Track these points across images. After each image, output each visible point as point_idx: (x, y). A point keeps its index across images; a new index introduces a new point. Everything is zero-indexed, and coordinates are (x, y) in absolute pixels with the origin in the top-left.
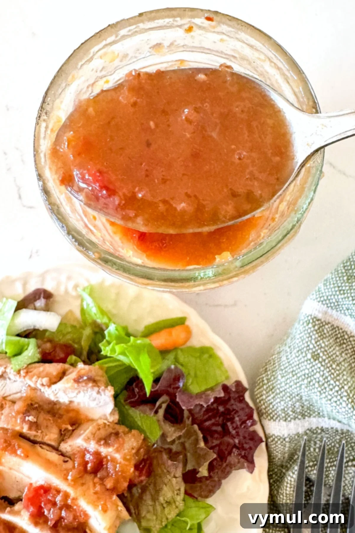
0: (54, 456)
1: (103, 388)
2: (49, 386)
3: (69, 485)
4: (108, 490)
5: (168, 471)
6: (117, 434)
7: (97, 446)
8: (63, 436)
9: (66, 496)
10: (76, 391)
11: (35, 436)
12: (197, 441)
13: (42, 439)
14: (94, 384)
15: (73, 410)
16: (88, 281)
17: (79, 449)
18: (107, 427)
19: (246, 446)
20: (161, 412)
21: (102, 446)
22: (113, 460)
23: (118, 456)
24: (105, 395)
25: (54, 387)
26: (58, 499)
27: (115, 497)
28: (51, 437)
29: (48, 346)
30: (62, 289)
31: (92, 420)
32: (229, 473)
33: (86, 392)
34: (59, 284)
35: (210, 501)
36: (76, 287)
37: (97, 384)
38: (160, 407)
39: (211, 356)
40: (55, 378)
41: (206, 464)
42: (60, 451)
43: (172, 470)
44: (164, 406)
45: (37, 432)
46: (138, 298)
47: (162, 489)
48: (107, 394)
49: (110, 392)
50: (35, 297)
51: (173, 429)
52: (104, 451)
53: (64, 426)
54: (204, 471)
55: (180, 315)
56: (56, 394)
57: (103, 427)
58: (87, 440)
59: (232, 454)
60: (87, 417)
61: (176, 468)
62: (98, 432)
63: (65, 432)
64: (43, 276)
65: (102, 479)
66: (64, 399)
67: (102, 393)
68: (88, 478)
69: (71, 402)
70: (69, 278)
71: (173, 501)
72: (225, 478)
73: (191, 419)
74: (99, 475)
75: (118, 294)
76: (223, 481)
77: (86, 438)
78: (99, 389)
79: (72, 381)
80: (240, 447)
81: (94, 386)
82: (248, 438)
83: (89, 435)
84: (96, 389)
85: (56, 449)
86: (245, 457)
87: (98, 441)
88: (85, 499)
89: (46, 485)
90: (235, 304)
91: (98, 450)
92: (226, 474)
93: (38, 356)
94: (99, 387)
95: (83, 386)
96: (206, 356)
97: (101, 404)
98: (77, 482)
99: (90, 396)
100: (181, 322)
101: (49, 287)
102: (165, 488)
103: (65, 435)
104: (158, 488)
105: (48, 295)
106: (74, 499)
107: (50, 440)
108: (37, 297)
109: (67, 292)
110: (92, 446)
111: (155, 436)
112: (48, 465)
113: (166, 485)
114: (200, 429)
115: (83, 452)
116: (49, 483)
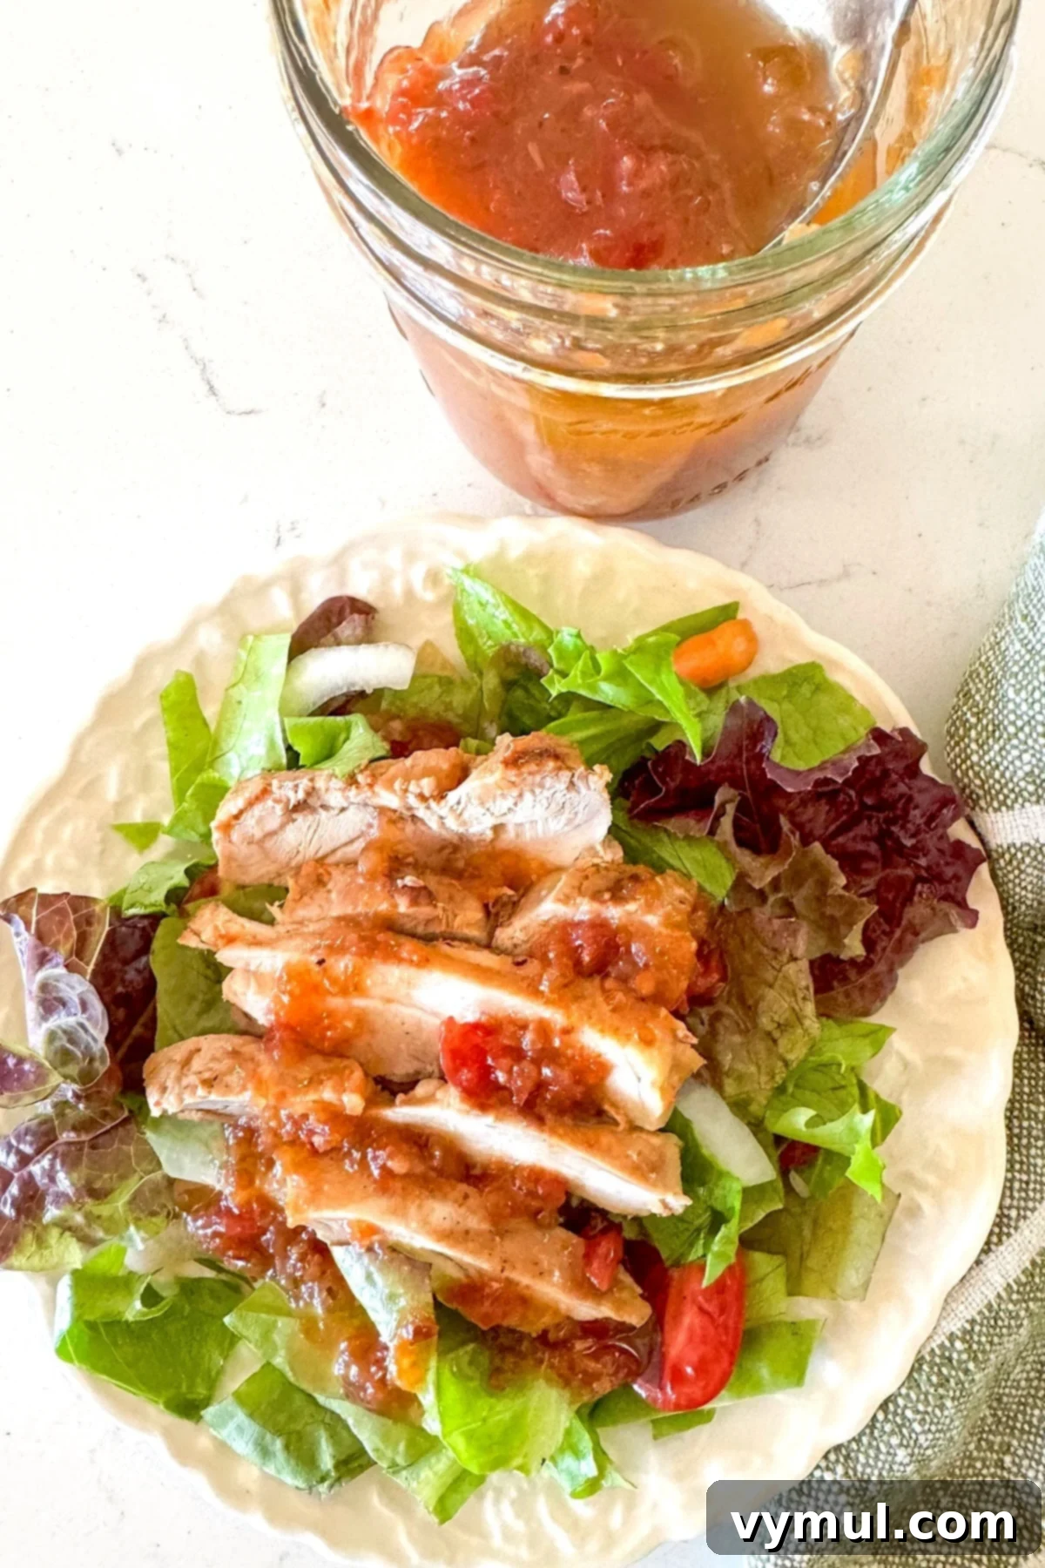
0: (485, 958)
1: (581, 769)
2: (441, 796)
3: (548, 1002)
4: (643, 999)
5: (775, 950)
6: (635, 878)
7: (596, 906)
8: (492, 917)
9: (544, 1029)
10: (515, 793)
11: (428, 922)
12: (824, 883)
13: (448, 924)
14: (559, 763)
15: (506, 852)
16: (461, 554)
17: (546, 930)
18: (603, 872)
19: (949, 872)
20: (727, 823)
21: (610, 903)
22: (645, 933)
23: (653, 920)
24: (588, 788)
25: (452, 796)
26: (528, 1041)
27: (664, 1012)
28: (469, 917)
29: (397, 725)
30: (397, 588)
31: (559, 869)
32: (911, 949)
33: (538, 791)
34: (385, 580)
35: (876, 1019)
36: (433, 578)
37: (563, 762)
38: (722, 812)
39: (818, 688)
40: (447, 777)
41: (858, 929)
42: (497, 948)
43: (784, 942)
44: (730, 809)
45: (435, 906)
46: (602, 578)
47: (762, 998)
48: (592, 786)
49: (602, 776)
50: (329, 619)
51: (762, 860)
52: (615, 913)
53: (494, 892)
54: (853, 946)
55: (722, 600)
56: (460, 814)
57: (593, 874)
58: (566, 899)
59: (916, 899)
60: (542, 865)
61: (794, 934)
62: (586, 883)
63: (498, 907)
64: (339, 562)
65: (624, 980)
66: (478, 825)
67: (580, 784)
68: (591, 987)
69: (498, 829)
70: (411, 556)
71: (794, 1018)
72: (902, 964)
73: (798, 834)
74: (613, 972)
75: (546, 579)
76: (901, 972)
77: (562, 897)
78: (573, 776)
79: (501, 766)
80: (933, 877)
81: (560, 769)
82: (948, 852)
83: (567, 891)
84: (565, 776)
85: (488, 945)
86: (947, 898)
87: (596, 896)
88: (593, 1026)
89: (484, 1019)
90: (846, 574)
91: (599, 915)
92: (903, 951)
93: (382, 748)
94: (569, 768)
95: (530, 773)
96: (806, 690)
97: (577, 821)
98: (565, 994)
99: (550, 800)
100: (727, 613)
101: (360, 588)
102: (771, 994)
103: (497, 914)
104: (750, 1002)
105: (364, 610)
106: (567, 1031)
107: (469, 925)
108: (334, 620)
109: (409, 594)
110: (584, 910)
111: (720, 888)
112: (483, 975)
113: (771, 986)
114: (827, 851)
115: (565, 929)
116: (493, 1013)
